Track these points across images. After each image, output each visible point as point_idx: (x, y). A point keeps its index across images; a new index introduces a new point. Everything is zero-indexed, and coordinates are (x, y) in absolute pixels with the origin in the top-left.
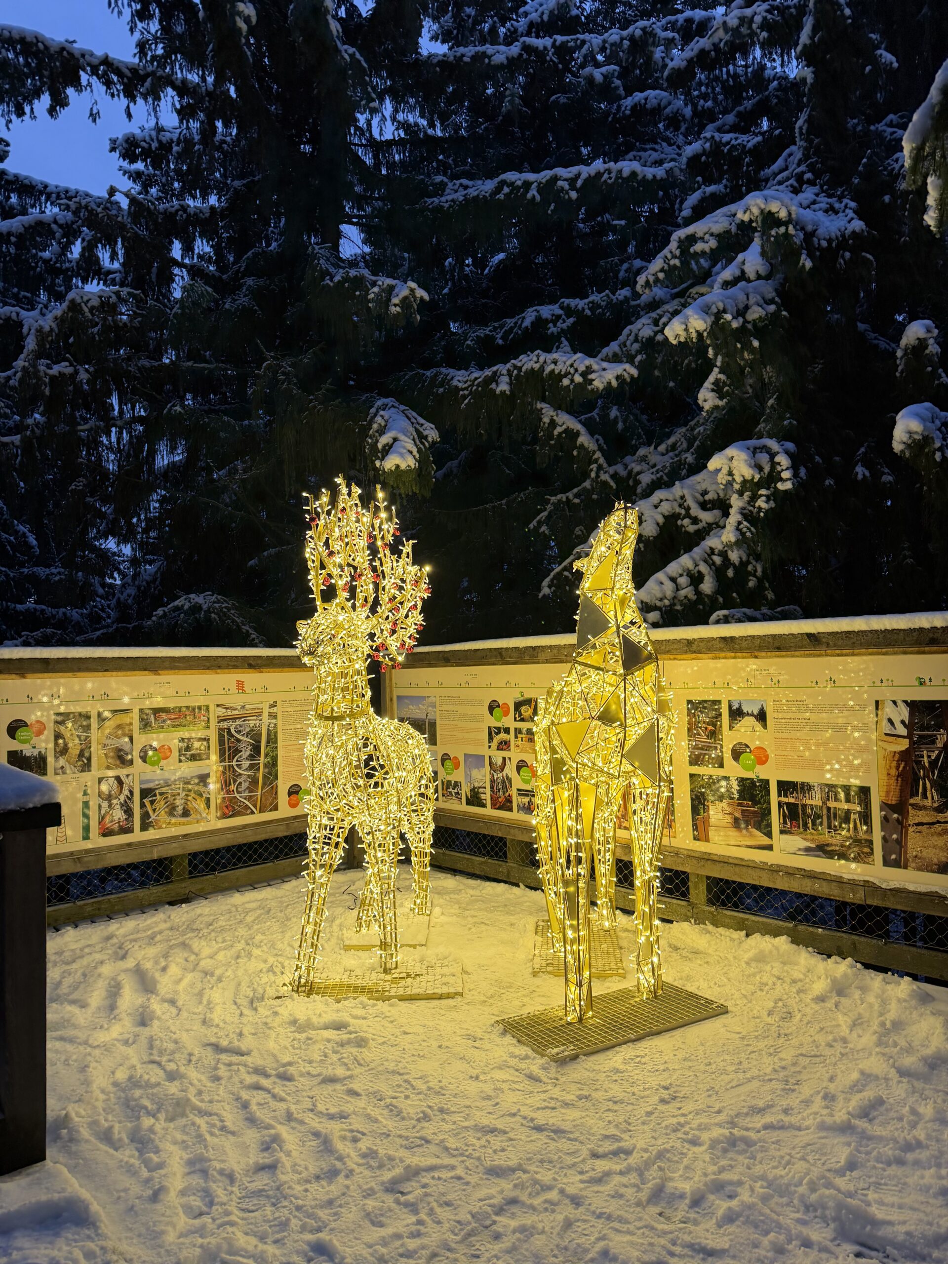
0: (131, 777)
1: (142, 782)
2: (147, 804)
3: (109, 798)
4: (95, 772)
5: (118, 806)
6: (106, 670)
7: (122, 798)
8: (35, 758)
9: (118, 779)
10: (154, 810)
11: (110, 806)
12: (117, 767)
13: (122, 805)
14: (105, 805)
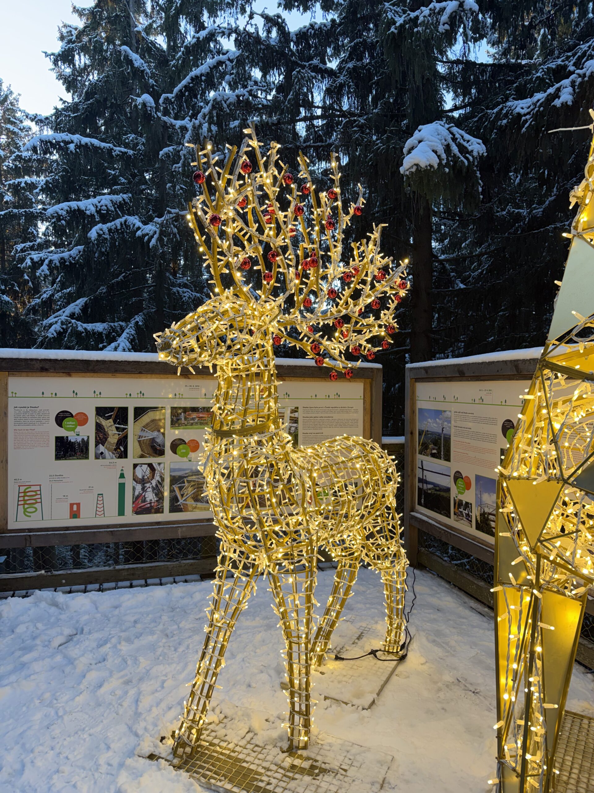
0: (162, 465)
1: (172, 470)
2: (177, 490)
3: (143, 482)
4: (131, 459)
5: (150, 489)
6: (140, 373)
7: (154, 482)
8: (79, 444)
9: (150, 466)
10: (182, 495)
11: (143, 489)
12: (151, 455)
13: (154, 489)
14: (139, 487)
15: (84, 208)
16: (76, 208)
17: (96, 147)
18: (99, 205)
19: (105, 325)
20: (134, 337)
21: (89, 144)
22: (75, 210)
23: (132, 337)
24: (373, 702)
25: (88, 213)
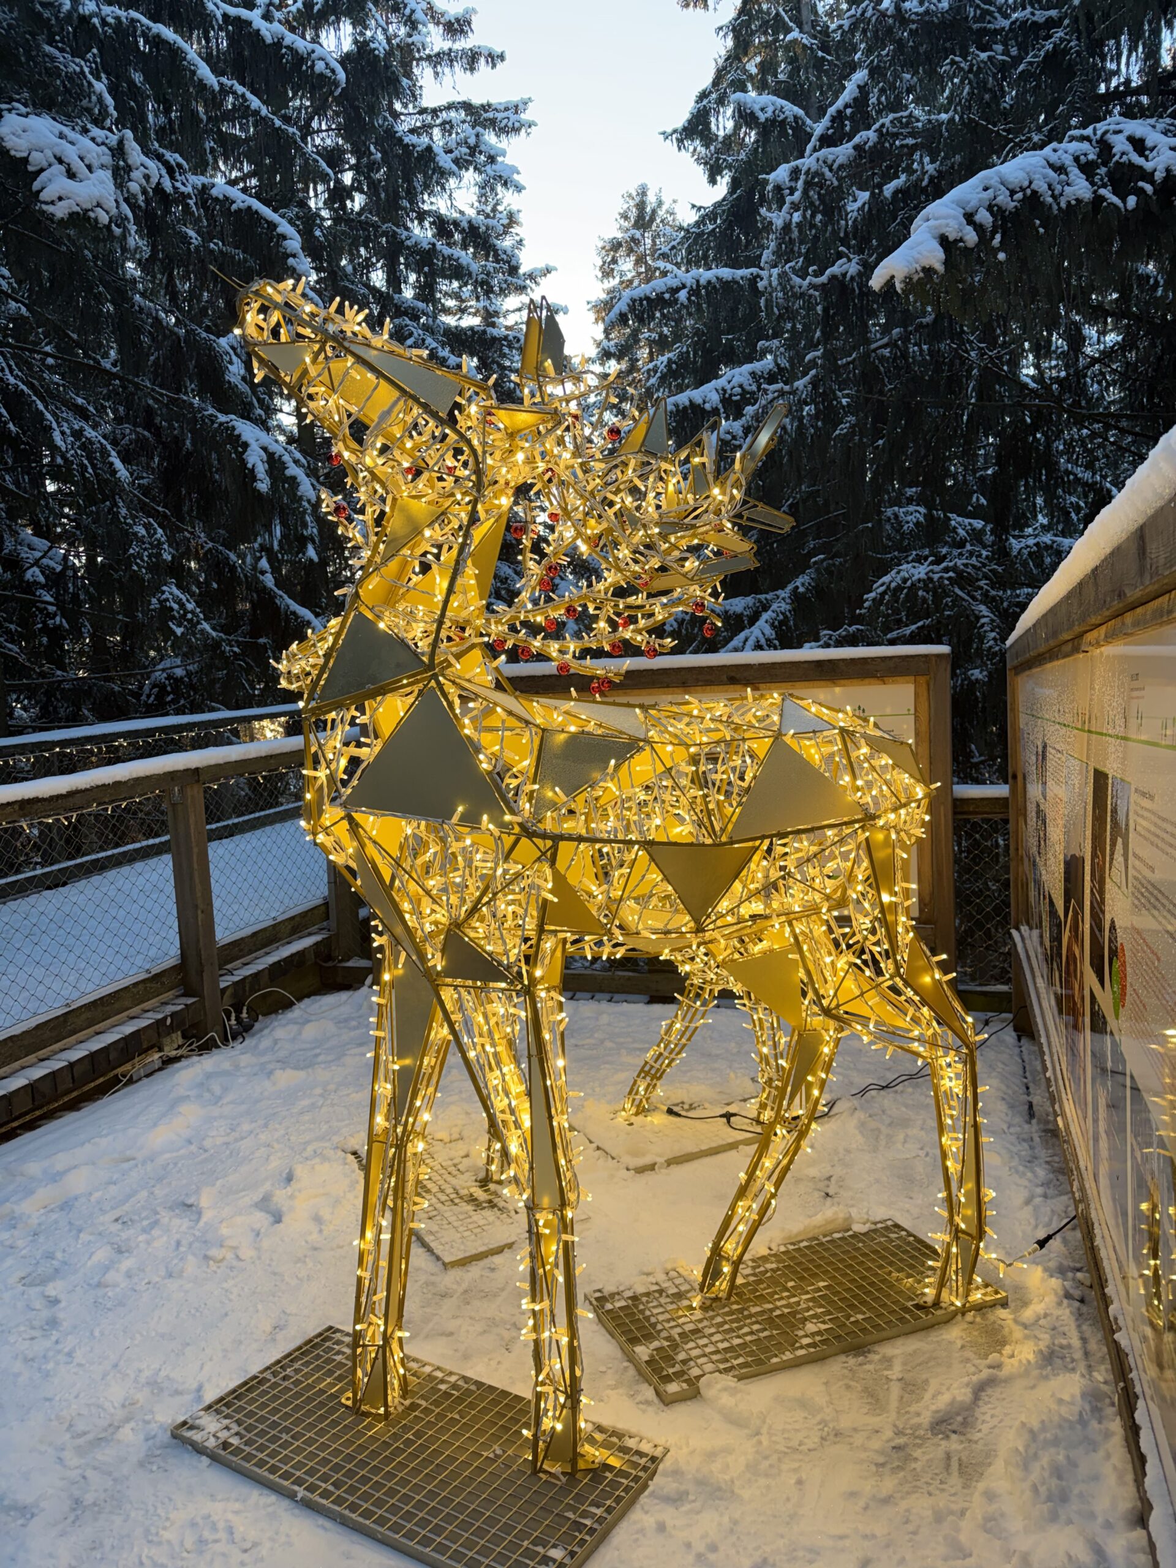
15: (700, 401)
16: (687, 403)
17: (727, 282)
18: (728, 387)
19: (749, 600)
20: (786, 617)
21: (714, 280)
22: (685, 408)
23: (781, 617)
24: (652, 1167)
25: (708, 407)
